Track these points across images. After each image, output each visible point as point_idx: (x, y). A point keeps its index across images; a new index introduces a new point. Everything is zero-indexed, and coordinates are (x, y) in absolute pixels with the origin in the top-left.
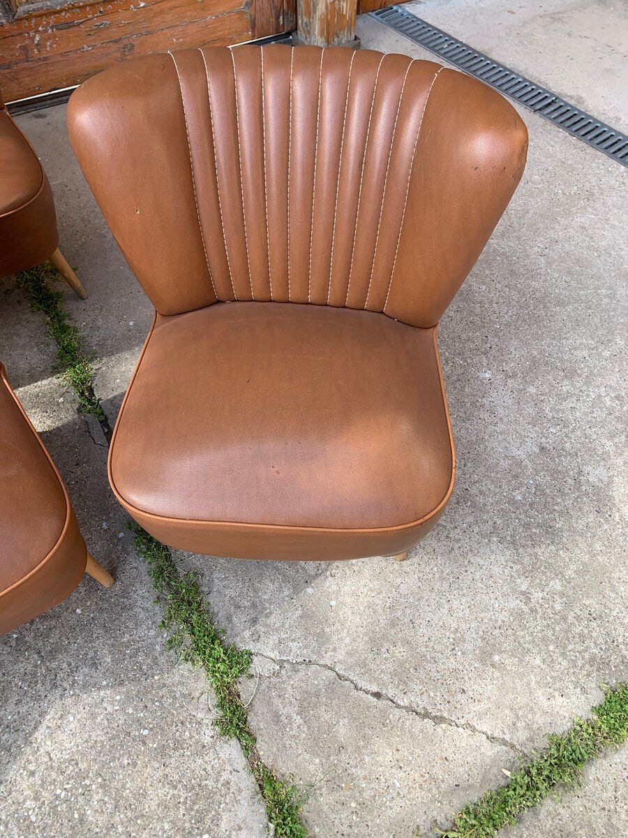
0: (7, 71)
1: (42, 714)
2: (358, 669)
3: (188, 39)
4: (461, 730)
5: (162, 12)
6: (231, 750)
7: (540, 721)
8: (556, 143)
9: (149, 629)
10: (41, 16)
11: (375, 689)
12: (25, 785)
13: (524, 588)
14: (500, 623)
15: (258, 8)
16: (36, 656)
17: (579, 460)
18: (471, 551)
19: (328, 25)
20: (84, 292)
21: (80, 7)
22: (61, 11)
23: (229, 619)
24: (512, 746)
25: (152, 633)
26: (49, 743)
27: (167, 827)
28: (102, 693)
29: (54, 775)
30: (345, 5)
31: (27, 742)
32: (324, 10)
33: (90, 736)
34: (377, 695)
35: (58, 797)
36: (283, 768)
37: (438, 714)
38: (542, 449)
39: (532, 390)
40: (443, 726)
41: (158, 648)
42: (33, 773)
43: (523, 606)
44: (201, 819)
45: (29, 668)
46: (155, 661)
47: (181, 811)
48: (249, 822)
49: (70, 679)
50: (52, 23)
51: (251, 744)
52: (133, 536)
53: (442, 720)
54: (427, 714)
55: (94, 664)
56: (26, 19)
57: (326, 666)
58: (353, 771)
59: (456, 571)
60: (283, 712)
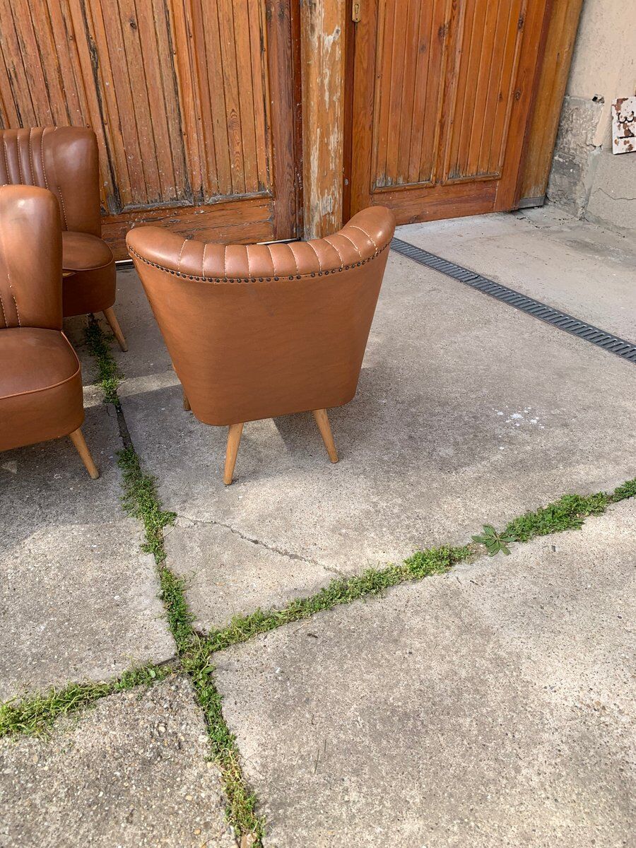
0: (111, 243)
1: (32, 532)
2: (246, 528)
3: (230, 236)
4: (307, 563)
5: (214, 217)
6: (150, 559)
7: (364, 562)
8: (471, 296)
9: (113, 500)
10: (138, 212)
11: (255, 538)
12: (10, 562)
13: (374, 500)
14: (352, 514)
15: (278, 221)
16: (37, 506)
17: (435, 444)
18: (343, 480)
19: (322, 230)
20: (125, 347)
21: (162, 210)
22: (150, 211)
23: (168, 499)
24: (340, 574)
25: (115, 502)
26: (32, 545)
27: (93, 590)
28: (73, 526)
29: (29, 560)
30: (333, 218)
31: (18, 543)
32: (319, 220)
33: (59, 545)
34: (256, 542)
35: (28, 570)
36: (181, 570)
37: (294, 553)
38: (410, 437)
39: (413, 410)
40: (296, 560)
41: (117, 509)
42: (17, 558)
43: (371, 509)
44: (116, 588)
45: (31, 511)
46: (113, 515)
47: (105, 584)
48: (148, 593)
49: (55, 518)
50: (144, 217)
51: (162, 557)
52: (119, 458)
53: (296, 557)
54: (286, 553)
55: (73, 513)
56: (129, 213)
57: (225, 525)
58: (227, 576)
59: (330, 489)
60: (189, 544)
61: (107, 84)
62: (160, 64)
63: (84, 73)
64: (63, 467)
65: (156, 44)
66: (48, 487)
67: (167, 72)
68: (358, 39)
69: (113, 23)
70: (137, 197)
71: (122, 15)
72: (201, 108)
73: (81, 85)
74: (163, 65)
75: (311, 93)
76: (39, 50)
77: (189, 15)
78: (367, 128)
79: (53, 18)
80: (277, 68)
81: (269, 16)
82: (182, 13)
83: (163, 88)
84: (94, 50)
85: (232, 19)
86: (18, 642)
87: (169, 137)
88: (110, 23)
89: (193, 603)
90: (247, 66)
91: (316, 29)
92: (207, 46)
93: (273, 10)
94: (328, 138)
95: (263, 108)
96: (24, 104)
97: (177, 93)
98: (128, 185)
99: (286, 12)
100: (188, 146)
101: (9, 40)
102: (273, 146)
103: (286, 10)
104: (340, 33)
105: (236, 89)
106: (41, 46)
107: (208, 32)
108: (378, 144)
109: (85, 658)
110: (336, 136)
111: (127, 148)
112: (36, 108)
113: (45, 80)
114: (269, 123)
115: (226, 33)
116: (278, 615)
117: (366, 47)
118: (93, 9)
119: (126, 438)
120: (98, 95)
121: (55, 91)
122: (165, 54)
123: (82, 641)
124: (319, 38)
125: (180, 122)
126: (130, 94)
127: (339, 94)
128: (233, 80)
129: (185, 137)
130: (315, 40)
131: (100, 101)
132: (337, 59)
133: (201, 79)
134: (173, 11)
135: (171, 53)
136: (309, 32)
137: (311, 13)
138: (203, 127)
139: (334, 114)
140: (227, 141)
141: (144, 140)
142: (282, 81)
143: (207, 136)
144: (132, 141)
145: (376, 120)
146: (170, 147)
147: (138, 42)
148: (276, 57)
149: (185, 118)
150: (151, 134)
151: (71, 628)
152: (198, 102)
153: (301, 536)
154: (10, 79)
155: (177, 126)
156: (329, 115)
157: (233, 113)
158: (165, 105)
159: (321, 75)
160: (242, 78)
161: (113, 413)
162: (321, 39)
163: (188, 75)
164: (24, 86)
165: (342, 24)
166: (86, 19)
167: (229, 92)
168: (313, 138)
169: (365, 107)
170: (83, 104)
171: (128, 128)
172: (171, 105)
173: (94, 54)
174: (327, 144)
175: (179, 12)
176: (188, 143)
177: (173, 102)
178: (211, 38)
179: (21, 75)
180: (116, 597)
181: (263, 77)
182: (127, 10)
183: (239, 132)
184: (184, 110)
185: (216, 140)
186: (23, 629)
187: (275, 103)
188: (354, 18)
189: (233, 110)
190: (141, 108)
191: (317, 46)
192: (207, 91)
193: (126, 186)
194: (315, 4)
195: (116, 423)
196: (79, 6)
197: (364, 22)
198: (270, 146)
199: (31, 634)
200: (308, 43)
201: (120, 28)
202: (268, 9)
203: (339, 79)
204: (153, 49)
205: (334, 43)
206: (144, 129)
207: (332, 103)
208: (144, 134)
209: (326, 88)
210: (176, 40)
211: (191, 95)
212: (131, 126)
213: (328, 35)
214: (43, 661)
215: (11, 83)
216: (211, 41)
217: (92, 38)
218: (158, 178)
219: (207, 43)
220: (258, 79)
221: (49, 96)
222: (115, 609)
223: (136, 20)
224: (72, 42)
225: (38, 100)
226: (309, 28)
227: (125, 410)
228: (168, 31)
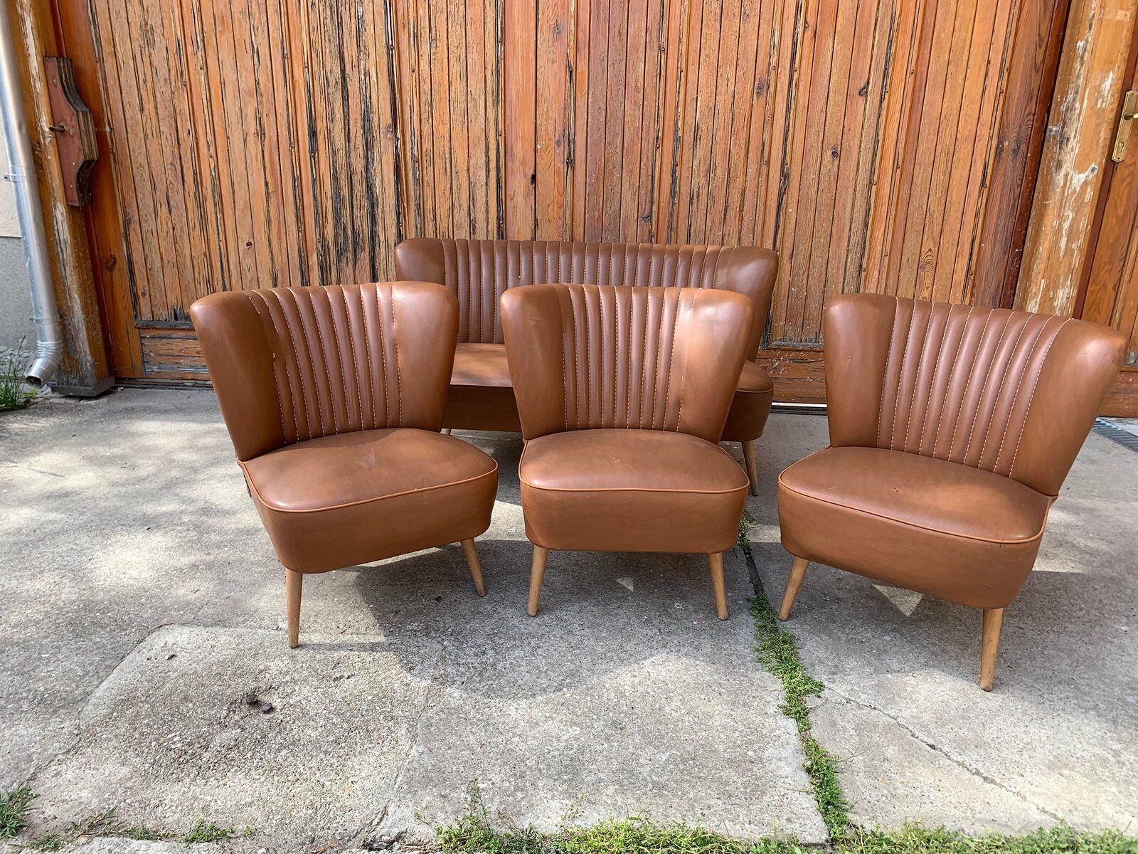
1: (651, 655)
2: (918, 726)
4: (1010, 794)
6: (791, 725)
7: (1100, 818)
9: (745, 648)
10: (786, 350)
11: (931, 742)
12: (627, 679)
13: (1115, 748)
14: (1079, 755)
16: (657, 631)
18: (1063, 710)
20: (757, 491)
22: (800, 351)
23: (812, 665)
24: (1063, 822)
25: (747, 651)
26: (651, 668)
27: (722, 736)
28: (698, 662)
29: (649, 683)
31: (637, 662)
33: (681, 677)
34: (932, 747)
35: (647, 693)
36: (831, 749)
37: (990, 777)
40: (993, 786)
41: (749, 659)
42: (635, 676)
43: (1110, 757)
44: (751, 743)
45: (650, 633)
46: (744, 663)
47: (736, 735)
48: (790, 760)
49: (677, 648)
50: (791, 357)
51: (806, 727)
52: (750, 605)
53: (993, 782)
54: (978, 773)
55: (697, 648)
56: (775, 350)
57: (889, 715)
58: (893, 775)
59: (1041, 715)
60: (840, 723)
61: (790, 210)
62: (855, 194)
63: (769, 198)
64: (683, 598)
65: (855, 173)
66: (669, 615)
67: (861, 203)
68: (1115, 182)
69: (814, 151)
70: (790, 333)
71: (825, 142)
72: (892, 244)
73: (762, 209)
74: (858, 195)
75: (1043, 236)
76: (729, 173)
77: (901, 146)
78: (1110, 287)
79: (751, 143)
80: (997, 208)
81: (999, 151)
82: (894, 143)
83: (852, 219)
84: (785, 176)
85: (952, 152)
86: (637, 764)
87: (845, 272)
88: (810, 150)
89: (846, 790)
90: (959, 203)
91: (1064, 167)
92: (915, 179)
93: (1006, 144)
94: (1055, 292)
95: (968, 252)
96: (698, 224)
97: (866, 226)
98: (783, 318)
99: (1023, 147)
100: (865, 284)
101: (702, 161)
102: (972, 295)
103: (1023, 145)
104: (1096, 172)
105: (940, 227)
106: (732, 169)
107: (920, 164)
108: (1123, 309)
109: (713, 806)
110: (1067, 290)
111: (793, 278)
112: (708, 229)
113: (726, 202)
114: (973, 269)
115: (941, 166)
116: (969, 842)
117: (1126, 191)
118: (796, 135)
119: (758, 587)
120: (777, 221)
121: (733, 214)
122: (863, 185)
123: (709, 787)
124: (1066, 176)
125: (862, 257)
126: (812, 222)
127: (1081, 241)
128: (937, 217)
129: (863, 274)
130: (1060, 179)
131: (777, 227)
132: (1086, 201)
133: (899, 213)
134: (884, 141)
135: (871, 183)
136: (1054, 169)
137: (1060, 148)
138: (889, 265)
139: (1070, 265)
140: (914, 283)
141: (815, 272)
142: (1000, 221)
143: (891, 274)
144: (801, 271)
145: (1126, 277)
146: (844, 282)
147: (836, 170)
148: (999, 194)
149: (869, 254)
150: (825, 267)
151: (697, 769)
152: (890, 236)
153: (999, 759)
154: (691, 199)
155: (857, 261)
156: (1063, 265)
157: (929, 253)
158: (850, 237)
159: (1060, 217)
160: (949, 216)
161: (742, 556)
162: (1069, 178)
163: (885, 208)
164: (703, 206)
165: (1101, 161)
166: (786, 145)
167: (929, 229)
168: (1034, 290)
169: (1111, 262)
170: (758, 229)
171: (801, 258)
172: (856, 238)
173: (785, 180)
174: (1053, 299)
175: (890, 143)
176: (865, 280)
177: (859, 235)
178: (921, 171)
179: (704, 196)
180: (750, 753)
181: (977, 216)
182: (831, 140)
183: (931, 275)
184: (870, 245)
185: (901, 282)
186: (642, 751)
187: (987, 247)
188: (1114, 158)
189: (930, 250)
190: (821, 239)
191: (1062, 184)
192: (903, 226)
193: (780, 320)
194: (1068, 139)
195: (746, 569)
196: (783, 132)
197: (1129, 162)
198: (969, 295)
199: (650, 760)
200: (1049, 181)
201: (819, 155)
202: (1000, 142)
203: (1084, 224)
204: (851, 179)
205: (1086, 183)
206: (818, 260)
207: (1069, 251)
208: (817, 265)
209: (1064, 233)
210: (879, 171)
211: (883, 228)
212: (804, 256)
213: (1079, 173)
214: (665, 792)
215: (691, 202)
216: (921, 174)
217: (787, 164)
218: (820, 315)
219: (915, 175)
220: (970, 218)
221: (725, 219)
222: (749, 765)
223: (839, 149)
224: (765, 166)
225: (713, 221)
226: (1053, 165)
227: (757, 559)
228: (873, 162)
